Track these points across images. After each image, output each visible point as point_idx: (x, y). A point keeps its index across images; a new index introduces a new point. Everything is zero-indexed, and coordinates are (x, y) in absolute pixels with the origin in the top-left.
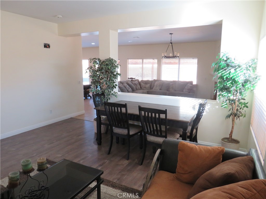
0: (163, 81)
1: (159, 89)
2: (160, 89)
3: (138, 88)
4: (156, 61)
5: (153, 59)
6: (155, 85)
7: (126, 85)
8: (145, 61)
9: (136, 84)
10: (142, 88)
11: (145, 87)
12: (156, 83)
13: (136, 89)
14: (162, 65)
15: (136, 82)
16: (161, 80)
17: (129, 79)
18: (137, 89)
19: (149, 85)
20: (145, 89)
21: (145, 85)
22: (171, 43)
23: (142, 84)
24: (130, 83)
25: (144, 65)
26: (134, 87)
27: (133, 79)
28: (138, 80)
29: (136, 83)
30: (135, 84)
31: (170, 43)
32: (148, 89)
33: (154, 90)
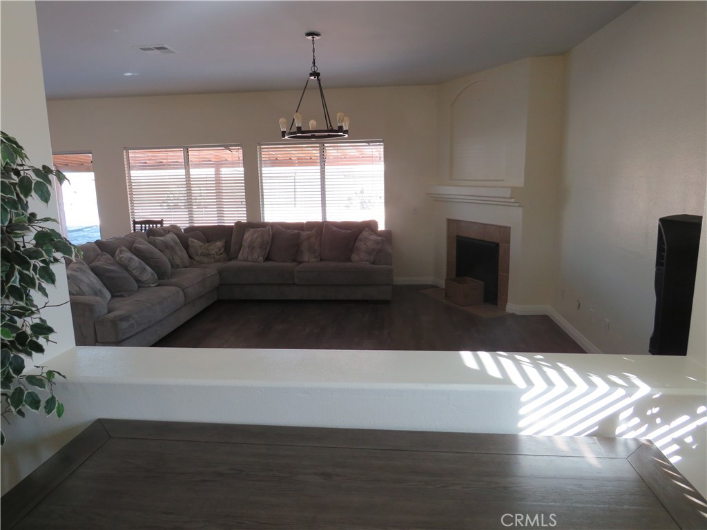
0: (273, 225)
1: (261, 259)
2: (267, 259)
3: (178, 261)
4: (237, 154)
5: (227, 147)
6: (245, 243)
7: (128, 254)
8: (194, 154)
9: (172, 247)
10: (197, 258)
11: (208, 255)
12: (248, 236)
13: (172, 266)
14: (261, 167)
15: (169, 237)
16: (265, 225)
17: (138, 226)
18: (178, 267)
19: (219, 244)
20: (205, 260)
21: (207, 244)
22: (316, 74)
23: (195, 242)
24: (144, 245)
25: (193, 171)
26: (164, 259)
27: (157, 223)
28: (174, 229)
29: (172, 244)
30: (165, 247)
31: (311, 75)
32: (218, 261)
33: (245, 263)
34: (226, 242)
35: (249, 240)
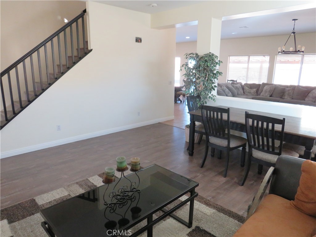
0: (275, 85)
2: (271, 96)
3: (240, 93)
4: (267, 58)
5: (264, 56)
6: (264, 90)
7: (225, 88)
8: (252, 58)
9: (238, 88)
10: (246, 93)
11: (250, 93)
12: (265, 88)
13: (237, 94)
14: (276, 63)
15: (238, 85)
16: (272, 84)
17: (229, 82)
18: (239, 95)
19: (255, 90)
20: (249, 94)
21: (250, 89)
22: (294, 33)
23: (246, 88)
24: (230, 86)
25: (250, 64)
26: (236, 91)
27: (235, 81)
28: (241, 84)
29: (239, 87)
30: (237, 88)
31: (292, 33)
32: (253, 95)
33: (262, 97)
34: (257, 89)
35: (265, 89)
